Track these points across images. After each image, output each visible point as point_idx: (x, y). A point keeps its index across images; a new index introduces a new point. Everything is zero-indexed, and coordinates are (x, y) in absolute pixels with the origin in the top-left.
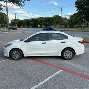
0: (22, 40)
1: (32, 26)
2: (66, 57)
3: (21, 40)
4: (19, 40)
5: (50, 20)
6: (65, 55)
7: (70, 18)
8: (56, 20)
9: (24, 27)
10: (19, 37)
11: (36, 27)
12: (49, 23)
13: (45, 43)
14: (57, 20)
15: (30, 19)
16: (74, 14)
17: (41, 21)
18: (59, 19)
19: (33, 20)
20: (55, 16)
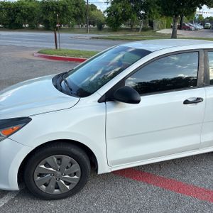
17: (30, 10)
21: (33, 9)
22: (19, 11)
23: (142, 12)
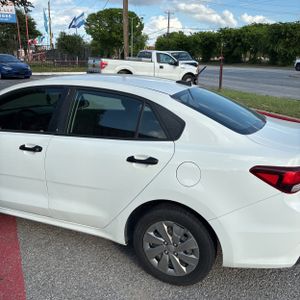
15: (216, 32)
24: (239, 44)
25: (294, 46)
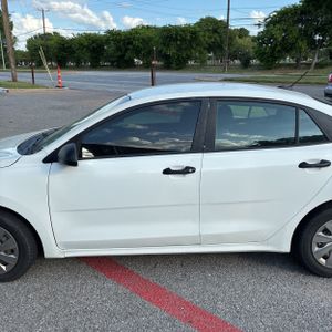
0: (30, 152)
1: (112, 62)
2: (323, 261)
3: (27, 149)
4: (14, 150)
5: (183, 40)
6: (321, 245)
7: (262, 29)
8: (205, 38)
9: (78, 67)
10: (53, 108)
11: (129, 65)
12: (179, 49)
13: (187, 170)
14: (211, 37)
15: (102, 33)
16: (279, 13)
17: (146, 41)
18: (216, 35)
19: (114, 36)
20: (202, 19)
21: (150, 39)
22: (130, 43)
23: (317, 37)
24: (131, 47)
25: (186, 49)
